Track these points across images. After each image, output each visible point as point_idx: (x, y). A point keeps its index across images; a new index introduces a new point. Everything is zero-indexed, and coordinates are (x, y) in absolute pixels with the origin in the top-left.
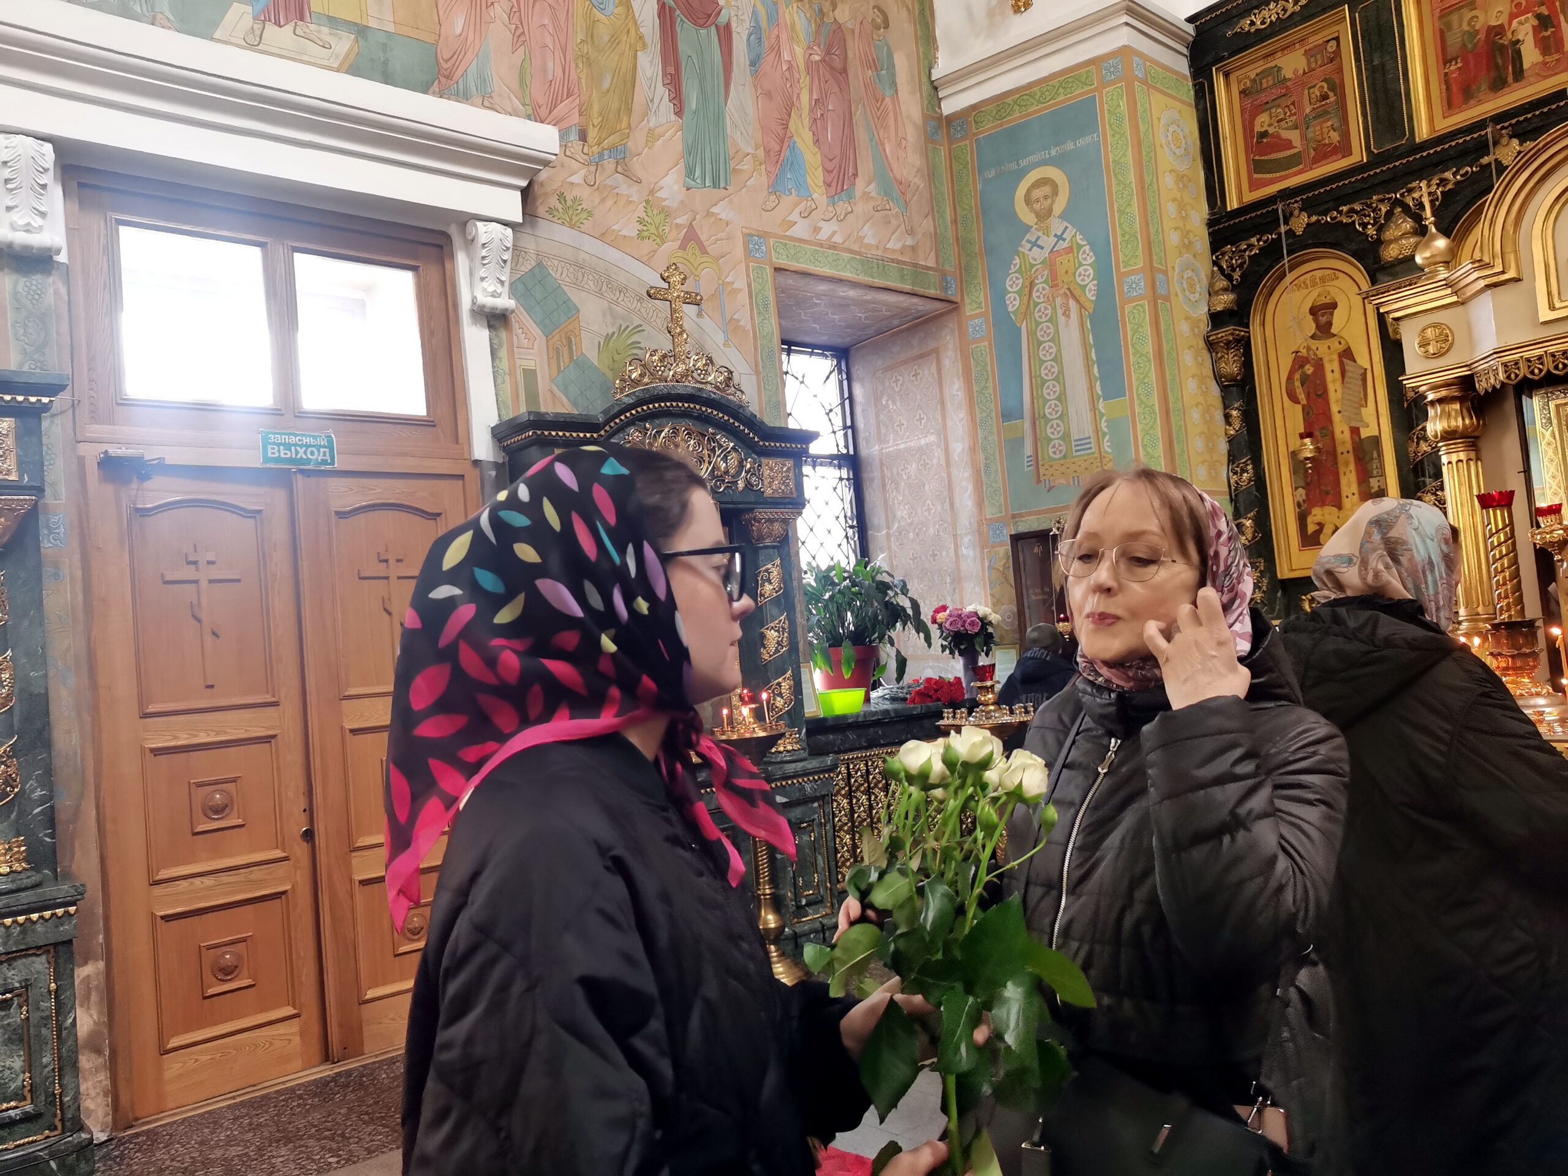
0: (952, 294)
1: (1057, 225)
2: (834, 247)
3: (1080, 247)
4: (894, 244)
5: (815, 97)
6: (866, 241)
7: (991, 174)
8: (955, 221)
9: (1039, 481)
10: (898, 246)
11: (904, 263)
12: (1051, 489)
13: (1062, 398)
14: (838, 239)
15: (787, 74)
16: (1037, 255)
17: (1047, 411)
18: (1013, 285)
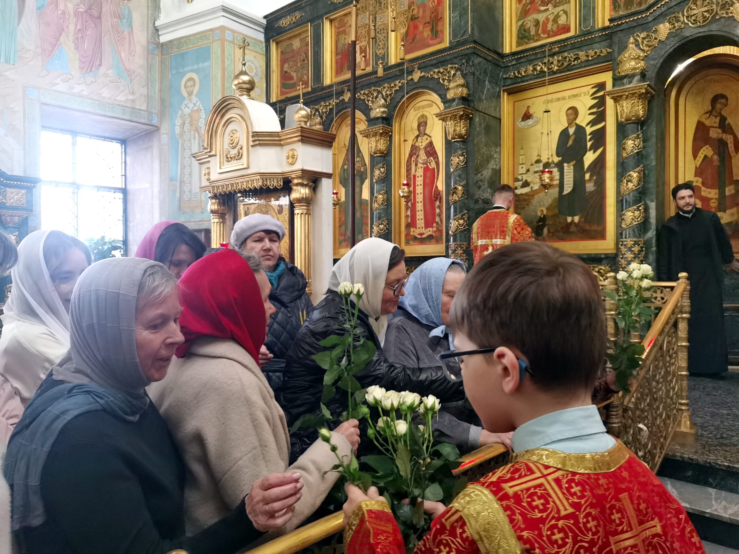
0: (155, 122)
1: (194, 99)
2: (81, 96)
3: (201, 110)
4: (121, 98)
5: (78, 27)
6: (103, 95)
7: (174, 72)
8: (160, 91)
9: (180, 209)
10: (123, 99)
11: (127, 107)
12: (184, 213)
13: (190, 174)
14: (85, 93)
15: (61, 16)
16: (187, 111)
17: (185, 179)
18: (178, 122)
